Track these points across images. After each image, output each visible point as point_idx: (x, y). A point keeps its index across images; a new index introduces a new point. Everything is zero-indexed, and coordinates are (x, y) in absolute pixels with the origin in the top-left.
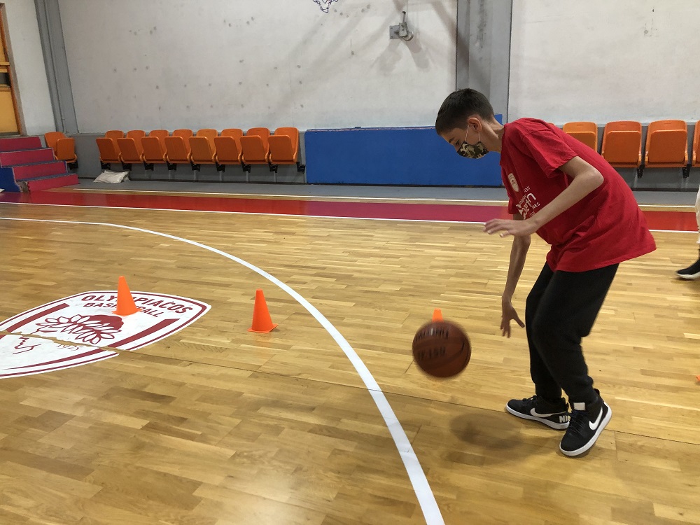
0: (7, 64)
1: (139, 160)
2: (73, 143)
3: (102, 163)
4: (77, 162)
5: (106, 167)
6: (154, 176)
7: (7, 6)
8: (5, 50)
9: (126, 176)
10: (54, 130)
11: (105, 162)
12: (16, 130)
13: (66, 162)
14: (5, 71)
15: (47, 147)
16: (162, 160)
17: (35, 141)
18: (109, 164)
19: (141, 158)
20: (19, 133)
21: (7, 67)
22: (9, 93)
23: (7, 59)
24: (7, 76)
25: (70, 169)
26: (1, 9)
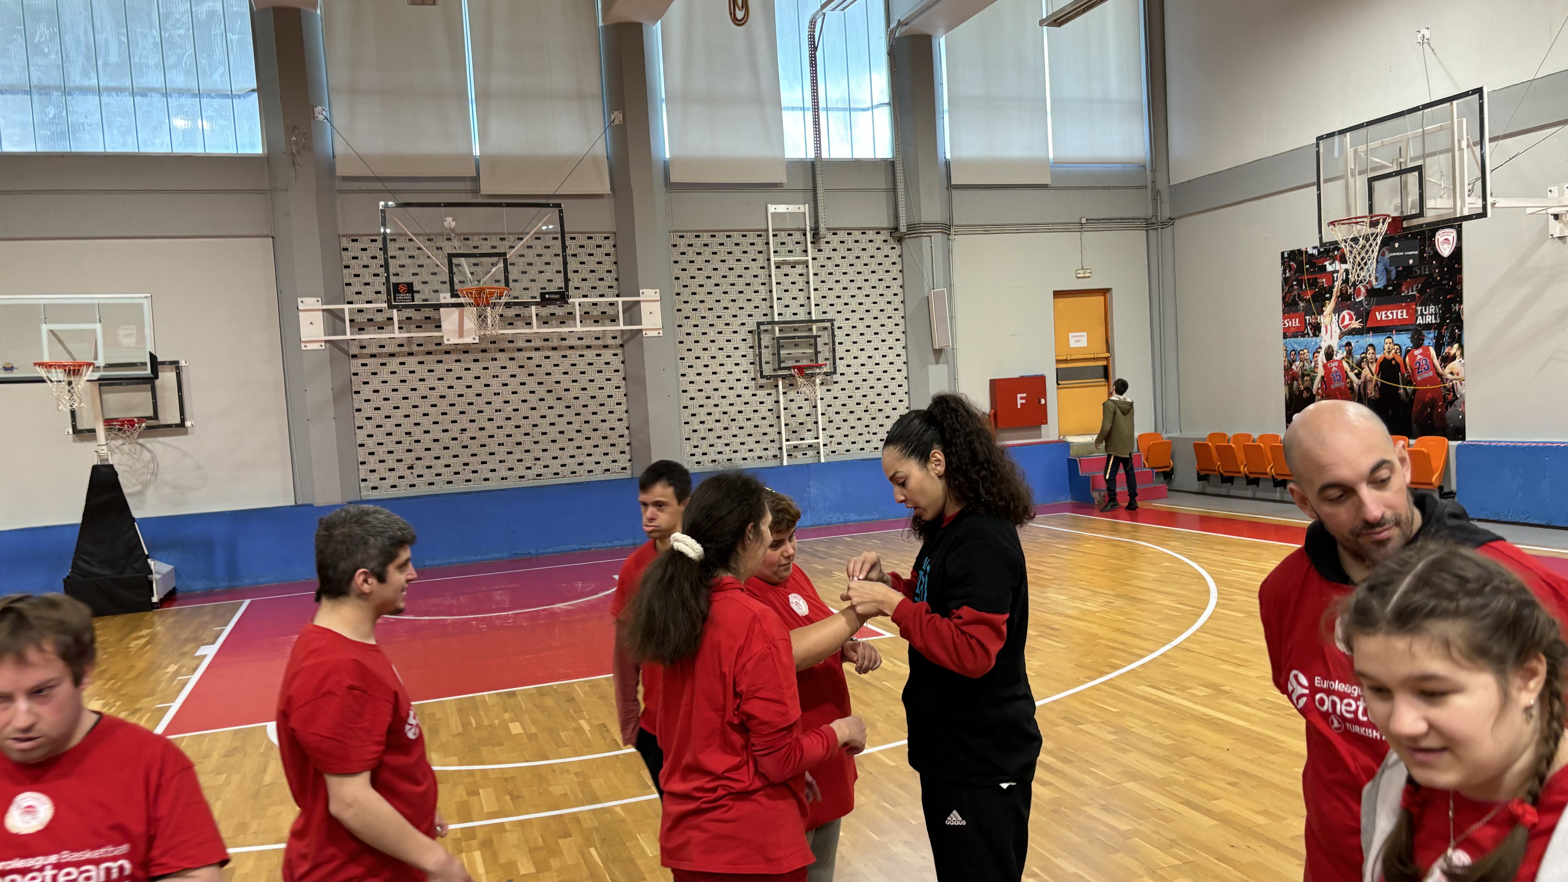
0: (1107, 355)
1: (1240, 472)
2: (1169, 448)
3: (1198, 474)
4: (1172, 470)
5: (1204, 478)
6: (1259, 494)
7: (1114, 293)
8: (1107, 339)
11: (1202, 473)
13: (1155, 471)
14: (1104, 363)
16: (1266, 474)
18: (1208, 475)
19: (1242, 469)
21: (1107, 358)
23: (1108, 351)
24: (1106, 369)
25: (1165, 479)
26: (1108, 295)
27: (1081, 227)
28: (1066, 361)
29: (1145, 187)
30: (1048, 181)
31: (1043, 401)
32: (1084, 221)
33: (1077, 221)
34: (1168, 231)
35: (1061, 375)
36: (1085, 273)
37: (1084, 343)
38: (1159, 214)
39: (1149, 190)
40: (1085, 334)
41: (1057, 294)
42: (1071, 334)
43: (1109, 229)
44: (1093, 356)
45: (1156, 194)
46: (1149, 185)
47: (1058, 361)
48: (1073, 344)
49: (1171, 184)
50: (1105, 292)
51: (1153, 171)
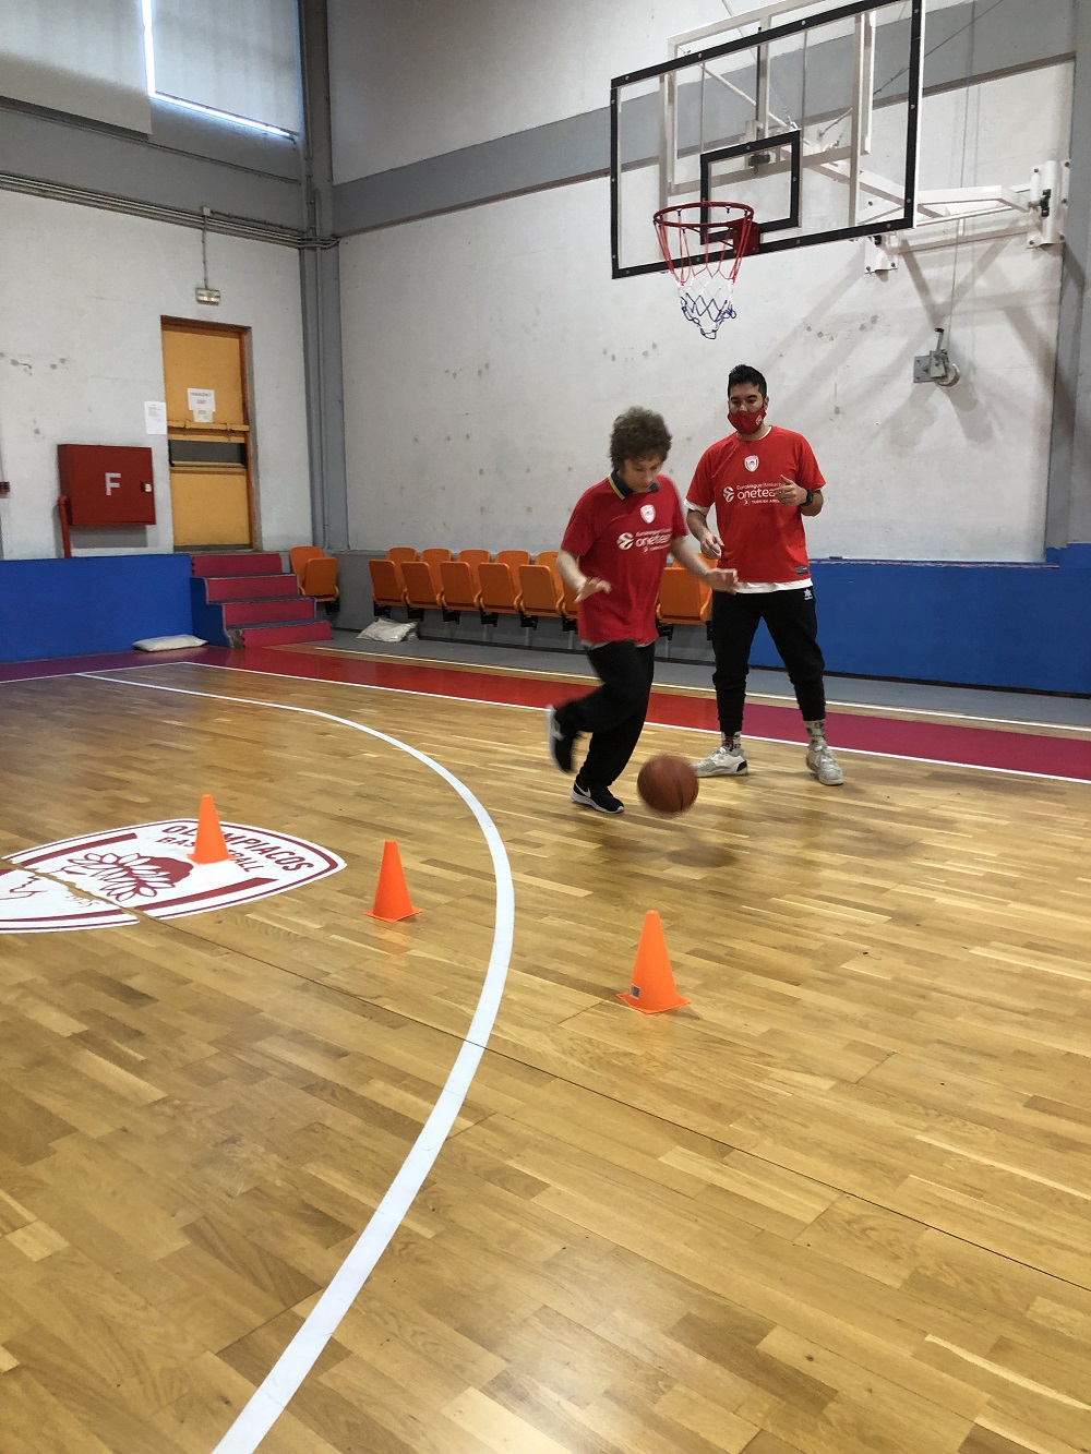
0: (245, 428)
1: (435, 603)
2: (336, 568)
3: (375, 605)
4: (338, 600)
5: (383, 612)
6: (460, 634)
7: (255, 332)
8: (244, 404)
9: (411, 631)
10: (309, 544)
11: (381, 604)
12: (247, 541)
13: (316, 600)
14: (241, 440)
15: (292, 572)
16: (473, 605)
17: (274, 559)
18: (388, 608)
19: (438, 598)
20: (250, 546)
21: (245, 433)
22: (244, 478)
23: (246, 420)
24: (243, 448)
25: (327, 612)
26: (246, 338)
27: (203, 221)
28: (182, 430)
29: (295, 181)
30: (148, 130)
31: (148, 488)
32: (207, 212)
33: (197, 210)
34: (329, 254)
35: (176, 452)
36: (209, 296)
37: (210, 406)
38: (318, 226)
39: (304, 187)
40: (212, 392)
41: (169, 323)
42: (190, 390)
43: (246, 236)
44: (223, 427)
45: (313, 198)
46: (304, 178)
47: (171, 429)
48: (193, 405)
49: (336, 183)
50: (240, 332)
51: (309, 159)
